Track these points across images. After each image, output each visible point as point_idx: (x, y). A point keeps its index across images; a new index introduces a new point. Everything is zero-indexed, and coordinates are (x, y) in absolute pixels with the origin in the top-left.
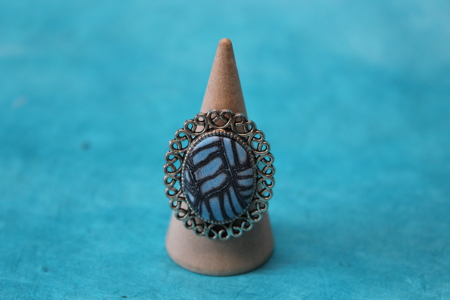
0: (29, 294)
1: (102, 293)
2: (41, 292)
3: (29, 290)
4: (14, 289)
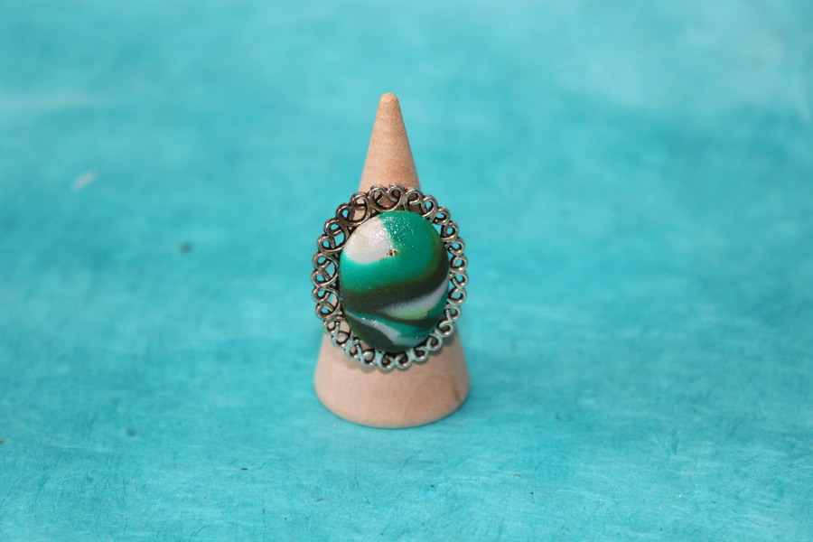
0: (110, 467)
1: (212, 465)
2: (126, 464)
3: (109, 462)
4: (88, 461)
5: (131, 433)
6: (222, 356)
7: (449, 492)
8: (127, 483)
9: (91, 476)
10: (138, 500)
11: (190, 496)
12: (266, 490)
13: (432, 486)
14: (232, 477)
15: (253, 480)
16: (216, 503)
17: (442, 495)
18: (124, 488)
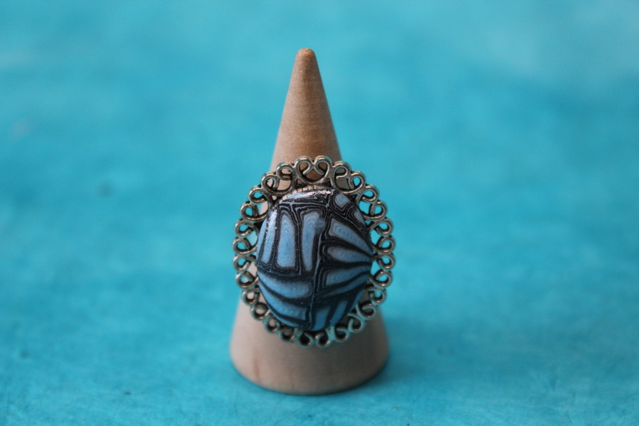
5: (24, 354)
7: (326, 422)
8: (12, 403)
10: (18, 420)
11: (71, 417)
12: (146, 414)
13: (310, 416)
14: (114, 401)
15: (135, 405)
18: (8, 407)
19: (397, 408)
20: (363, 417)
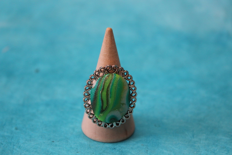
5: (16, 129)
6: (47, 105)
7: (120, 150)
8: (14, 145)
9: (2, 143)
10: (17, 151)
11: (35, 150)
12: (60, 149)
13: (115, 149)
14: (49, 144)
15: (56, 145)
16: (43, 152)
17: (118, 151)
18: (13, 147)
19: (143, 145)
20: (132, 148)
